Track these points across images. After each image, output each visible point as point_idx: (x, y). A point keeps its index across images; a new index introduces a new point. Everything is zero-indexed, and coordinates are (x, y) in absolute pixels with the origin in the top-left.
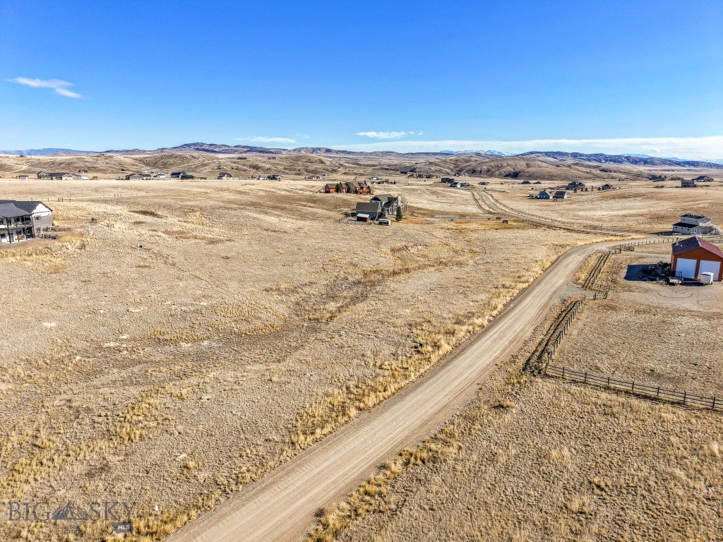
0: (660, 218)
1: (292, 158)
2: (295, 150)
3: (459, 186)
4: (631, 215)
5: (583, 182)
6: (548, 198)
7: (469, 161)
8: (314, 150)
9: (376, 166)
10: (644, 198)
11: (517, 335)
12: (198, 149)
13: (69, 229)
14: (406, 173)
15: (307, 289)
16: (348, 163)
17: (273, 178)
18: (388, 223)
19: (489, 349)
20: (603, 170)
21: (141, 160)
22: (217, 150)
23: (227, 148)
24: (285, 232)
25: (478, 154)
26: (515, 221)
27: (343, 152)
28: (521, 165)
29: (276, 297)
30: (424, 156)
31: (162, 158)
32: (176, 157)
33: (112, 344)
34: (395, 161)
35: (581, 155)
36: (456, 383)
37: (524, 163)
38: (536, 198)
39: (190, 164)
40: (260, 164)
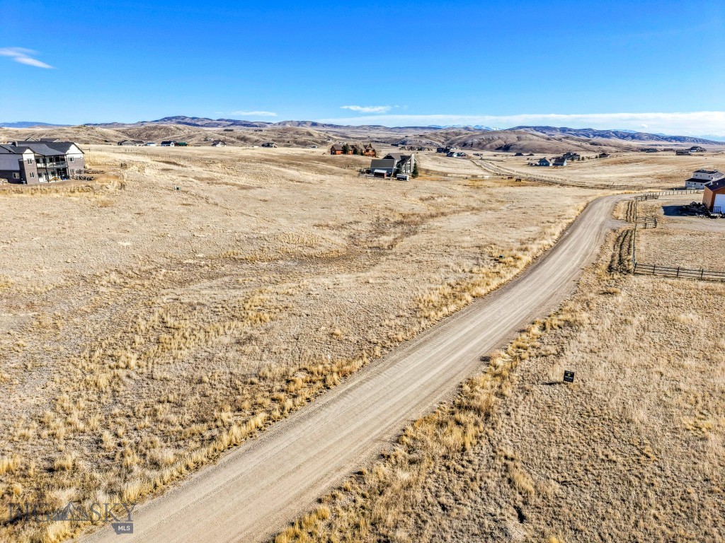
0: (668, 178)
1: (279, 131)
2: (279, 124)
3: (455, 156)
4: (638, 177)
5: (578, 153)
6: (548, 164)
7: (460, 134)
8: (299, 124)
9: (365, 139)
10: (646, 163)
11: (587, 251)
12: (179, 123)
13: (102, 172)
14: (397, 145)
15: (354, 226)
16: (336, 135)
17: (268, 145)
18: (406, 179)
19: (567, 260)
20: (593, 144)
21: (123, 132)
22: (199, 123)
23: (210, 121)
24: (310, 183)
25: (466, 128)
26: (526, 180)
27: (329, 125)
28: (512, 139)
29: (328, 231)
30: (412, 130)
31: (145, 129)
32: (160, 129)
33: (191, 261)
34: (383, 135)
35: (570, 130)
36: (552, 280)
37: (515, 136)
38: (536, 165)
39: (175, 136)
40: (248, 136)
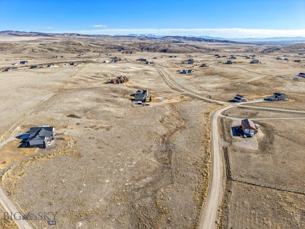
0: (228, 90)
3: (149, 63)
6: (186, 73)
7: (145, 43)
12: (10, 34)
13: (63, 134)
14: (121, 50)
18: (149, 105)
28: (167, 46)
38: (182, 73)
